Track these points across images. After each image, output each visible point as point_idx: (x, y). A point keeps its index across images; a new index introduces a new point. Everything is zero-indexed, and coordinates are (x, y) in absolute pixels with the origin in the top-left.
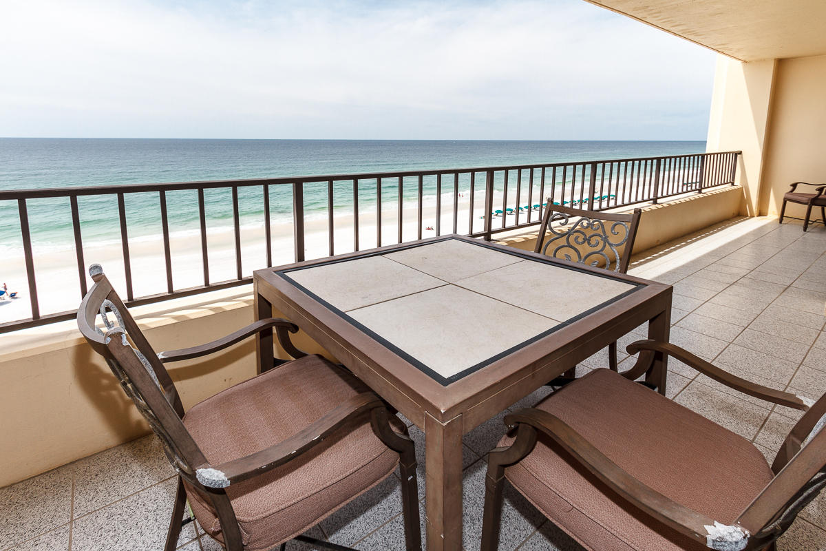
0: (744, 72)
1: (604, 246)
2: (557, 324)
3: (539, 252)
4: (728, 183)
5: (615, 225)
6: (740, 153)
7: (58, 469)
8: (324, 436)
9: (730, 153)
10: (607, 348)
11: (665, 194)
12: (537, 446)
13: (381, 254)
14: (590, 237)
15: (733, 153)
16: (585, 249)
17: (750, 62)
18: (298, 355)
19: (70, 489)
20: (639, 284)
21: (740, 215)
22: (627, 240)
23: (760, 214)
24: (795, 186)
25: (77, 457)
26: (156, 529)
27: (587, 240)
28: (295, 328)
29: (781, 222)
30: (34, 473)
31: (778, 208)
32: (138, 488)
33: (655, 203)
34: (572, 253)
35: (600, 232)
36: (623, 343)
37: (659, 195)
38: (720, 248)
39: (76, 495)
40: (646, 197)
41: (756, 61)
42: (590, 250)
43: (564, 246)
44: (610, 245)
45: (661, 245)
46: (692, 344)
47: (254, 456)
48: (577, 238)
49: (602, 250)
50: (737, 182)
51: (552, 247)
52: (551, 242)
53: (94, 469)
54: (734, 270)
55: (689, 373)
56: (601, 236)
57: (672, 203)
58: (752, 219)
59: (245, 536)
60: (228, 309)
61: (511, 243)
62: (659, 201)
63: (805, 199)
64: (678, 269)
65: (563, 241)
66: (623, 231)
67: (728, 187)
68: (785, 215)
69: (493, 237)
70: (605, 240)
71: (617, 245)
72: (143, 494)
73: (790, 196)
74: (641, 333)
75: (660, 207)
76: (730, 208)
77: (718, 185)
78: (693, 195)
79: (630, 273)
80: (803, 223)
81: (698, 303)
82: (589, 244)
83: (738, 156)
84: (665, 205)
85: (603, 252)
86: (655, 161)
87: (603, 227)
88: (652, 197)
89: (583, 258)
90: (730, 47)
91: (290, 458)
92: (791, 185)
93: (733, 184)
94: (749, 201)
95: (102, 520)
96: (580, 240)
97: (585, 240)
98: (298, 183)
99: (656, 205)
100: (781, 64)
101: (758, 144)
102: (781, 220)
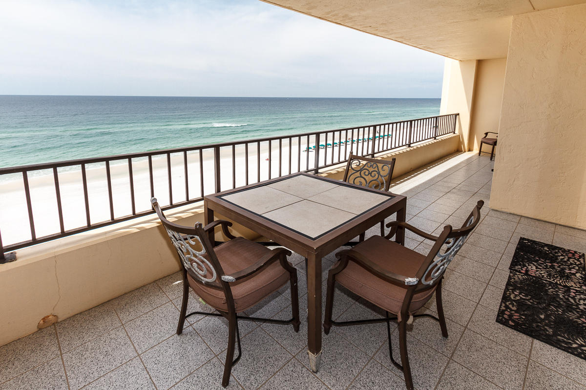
0: (461, 67)
1: (378, 177)
2: (356, 215)
3: (346, 181)
4: (451, 132)
5: (384, 166)
6: (458, 114)
7: (103, 304)
8: (265, 264)
9: (452, 115)
10: (380, 223)
11: (415, 141)
12: (349, 263)
13: (266, 185)
14: (372, 172)
15: (454, 115)
16: (369, 178)
17: (463, 61)
18: (232, 237)
19: (114, 312)
20: (392, 196)
21: (458, 151)
22: (389, 174)
23: (469, 150)
24: (486, 134)
25: (110, 298)
26: (168, 324)
27: (370, 174)
28: (231, 225)
29: (479, 155)
30: (91, 306)
31: (478, 146)
32: (151, 309)
33: (409, 146)
34: (362, 180)
35: (376, 169)
36: (387, 221)
37: (412, 142)
38: (444, 172)
39: (119, 314)
40: (404, 144)
41: (467, 61)
42: (371, 178)
43: (358, 177)
44: (381, 176)
45: (413, 170)
46: (423, 225)
47: (241, 272)
48: (365, 173)
49: (377, 179)
50: (457, 132)
51: (353, 177)
52: (352, 174)
53: (123, 303)
54: (450, 185)
55: (420, 239)
56: (377, 172)
57: (419, 146)
58: (465, 153)
59: (236, 305)
60: (184, 217)
61: (330, 174)
62: (411, 145)
63: (491, 142)
64: (420, 185)
65: (358, 174)
66: (387, 168)
67: (451, 135)
68: (482, 151)
69: (320, 171)
70: (379, 173)
71: (384, 176)
72: (155, 311)
73: (484, 140)
74: (393, 218)
75: (412, 149)
76: (452, 147)
77: (446, 134)
78: (432, 141)
79: (390, 190)
80: (490, 155)
81: (429, 203)
82: (371, 175)
83: (457, 116)
84: (415, 148)
85: (378, 180)
86: (409, 123)
87: (378, 167)
88: (407, 143)
89: (368, 183)
90: (451, 54)
91: (254, 272)
92: (485, 134)
93: (454, 133)
94: (463, 142)
95: (138, 323)
96: (367, 173)
97: (369, 173)
98: (217, 147)
99: (410, 148)
100: (480, 63)
101: (468, 110)
102: (480, 154)
